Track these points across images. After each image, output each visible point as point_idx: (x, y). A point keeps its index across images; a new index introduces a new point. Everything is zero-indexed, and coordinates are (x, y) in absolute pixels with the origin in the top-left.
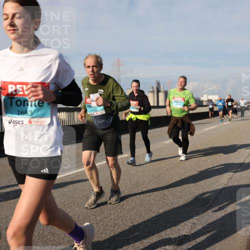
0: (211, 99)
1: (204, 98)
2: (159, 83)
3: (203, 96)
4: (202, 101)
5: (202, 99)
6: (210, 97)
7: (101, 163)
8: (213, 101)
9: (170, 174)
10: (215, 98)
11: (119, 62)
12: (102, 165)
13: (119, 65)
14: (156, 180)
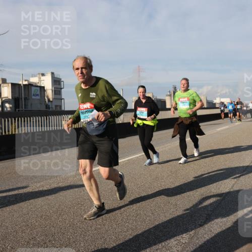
0: (223, 101)
1: (217, 101)
2: (175, 88)
3: (216, 99)
4: (215, 104)
5: (215, 101)
6: (223, 100)
7: (124, 160)
8: (225, 103)
9: (187, 169)
10: (226, 101)
11: (139, 69)
12: (125, 161)
13: (139, 71)
14: (173, 175)
